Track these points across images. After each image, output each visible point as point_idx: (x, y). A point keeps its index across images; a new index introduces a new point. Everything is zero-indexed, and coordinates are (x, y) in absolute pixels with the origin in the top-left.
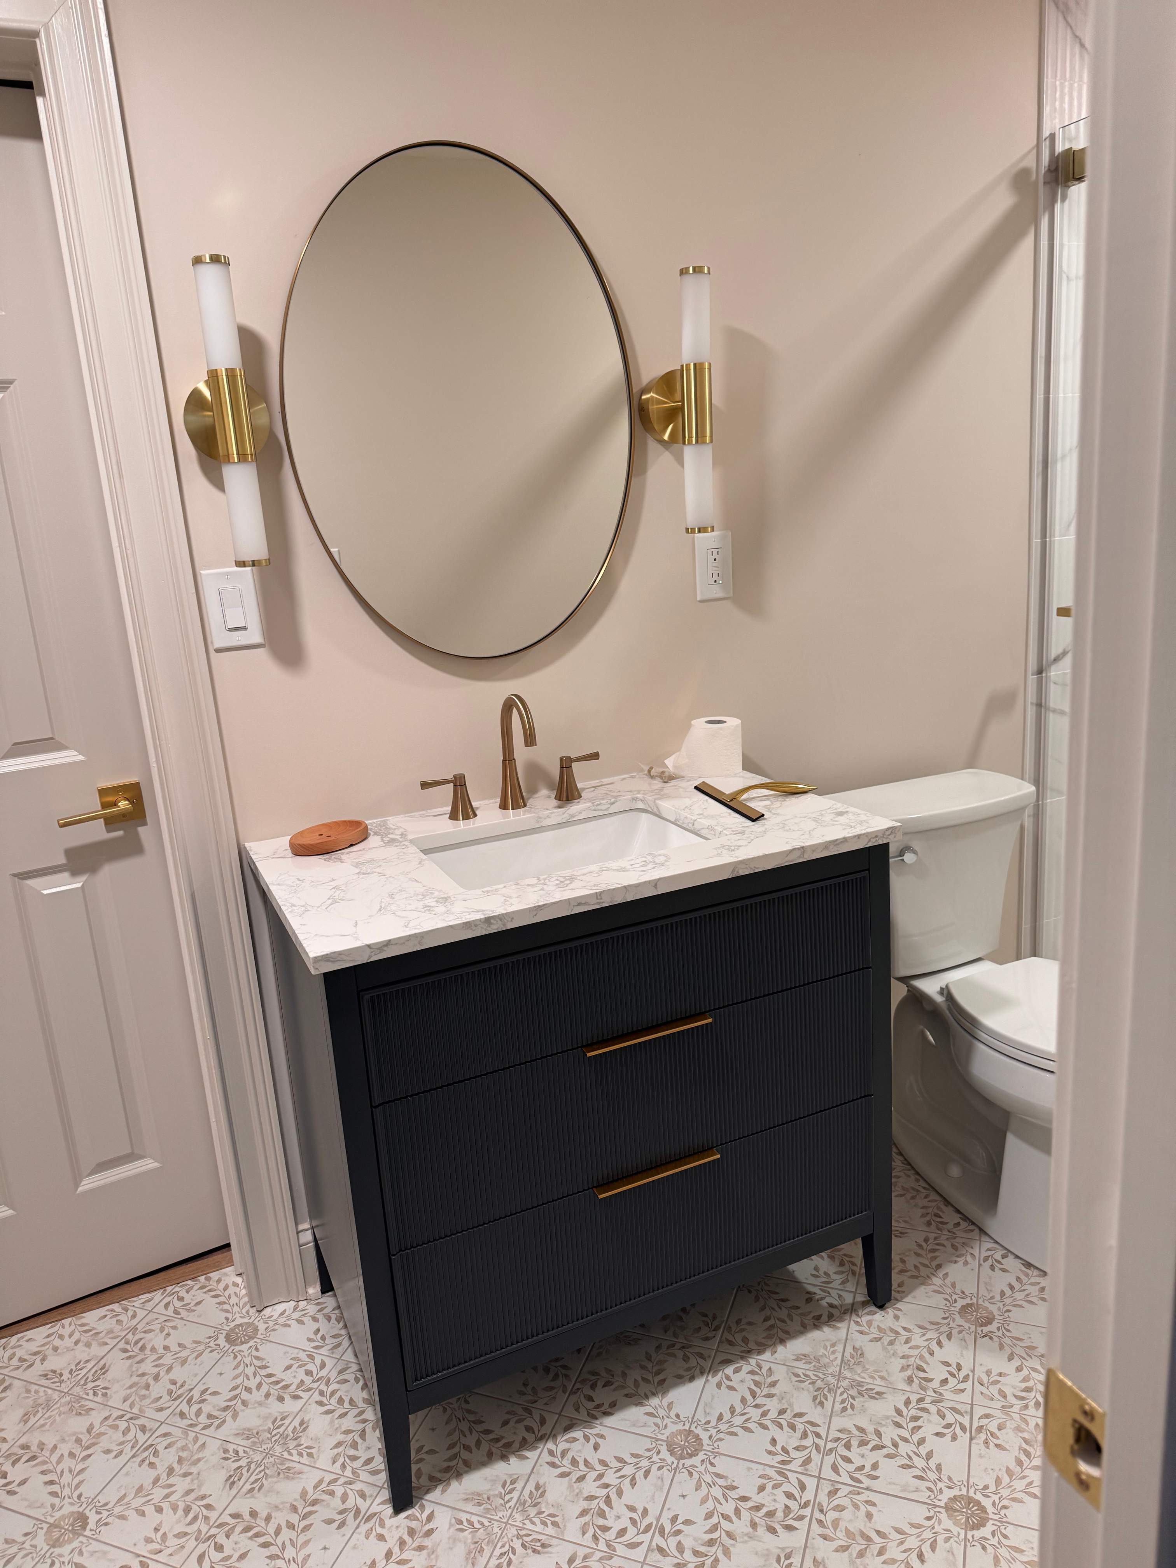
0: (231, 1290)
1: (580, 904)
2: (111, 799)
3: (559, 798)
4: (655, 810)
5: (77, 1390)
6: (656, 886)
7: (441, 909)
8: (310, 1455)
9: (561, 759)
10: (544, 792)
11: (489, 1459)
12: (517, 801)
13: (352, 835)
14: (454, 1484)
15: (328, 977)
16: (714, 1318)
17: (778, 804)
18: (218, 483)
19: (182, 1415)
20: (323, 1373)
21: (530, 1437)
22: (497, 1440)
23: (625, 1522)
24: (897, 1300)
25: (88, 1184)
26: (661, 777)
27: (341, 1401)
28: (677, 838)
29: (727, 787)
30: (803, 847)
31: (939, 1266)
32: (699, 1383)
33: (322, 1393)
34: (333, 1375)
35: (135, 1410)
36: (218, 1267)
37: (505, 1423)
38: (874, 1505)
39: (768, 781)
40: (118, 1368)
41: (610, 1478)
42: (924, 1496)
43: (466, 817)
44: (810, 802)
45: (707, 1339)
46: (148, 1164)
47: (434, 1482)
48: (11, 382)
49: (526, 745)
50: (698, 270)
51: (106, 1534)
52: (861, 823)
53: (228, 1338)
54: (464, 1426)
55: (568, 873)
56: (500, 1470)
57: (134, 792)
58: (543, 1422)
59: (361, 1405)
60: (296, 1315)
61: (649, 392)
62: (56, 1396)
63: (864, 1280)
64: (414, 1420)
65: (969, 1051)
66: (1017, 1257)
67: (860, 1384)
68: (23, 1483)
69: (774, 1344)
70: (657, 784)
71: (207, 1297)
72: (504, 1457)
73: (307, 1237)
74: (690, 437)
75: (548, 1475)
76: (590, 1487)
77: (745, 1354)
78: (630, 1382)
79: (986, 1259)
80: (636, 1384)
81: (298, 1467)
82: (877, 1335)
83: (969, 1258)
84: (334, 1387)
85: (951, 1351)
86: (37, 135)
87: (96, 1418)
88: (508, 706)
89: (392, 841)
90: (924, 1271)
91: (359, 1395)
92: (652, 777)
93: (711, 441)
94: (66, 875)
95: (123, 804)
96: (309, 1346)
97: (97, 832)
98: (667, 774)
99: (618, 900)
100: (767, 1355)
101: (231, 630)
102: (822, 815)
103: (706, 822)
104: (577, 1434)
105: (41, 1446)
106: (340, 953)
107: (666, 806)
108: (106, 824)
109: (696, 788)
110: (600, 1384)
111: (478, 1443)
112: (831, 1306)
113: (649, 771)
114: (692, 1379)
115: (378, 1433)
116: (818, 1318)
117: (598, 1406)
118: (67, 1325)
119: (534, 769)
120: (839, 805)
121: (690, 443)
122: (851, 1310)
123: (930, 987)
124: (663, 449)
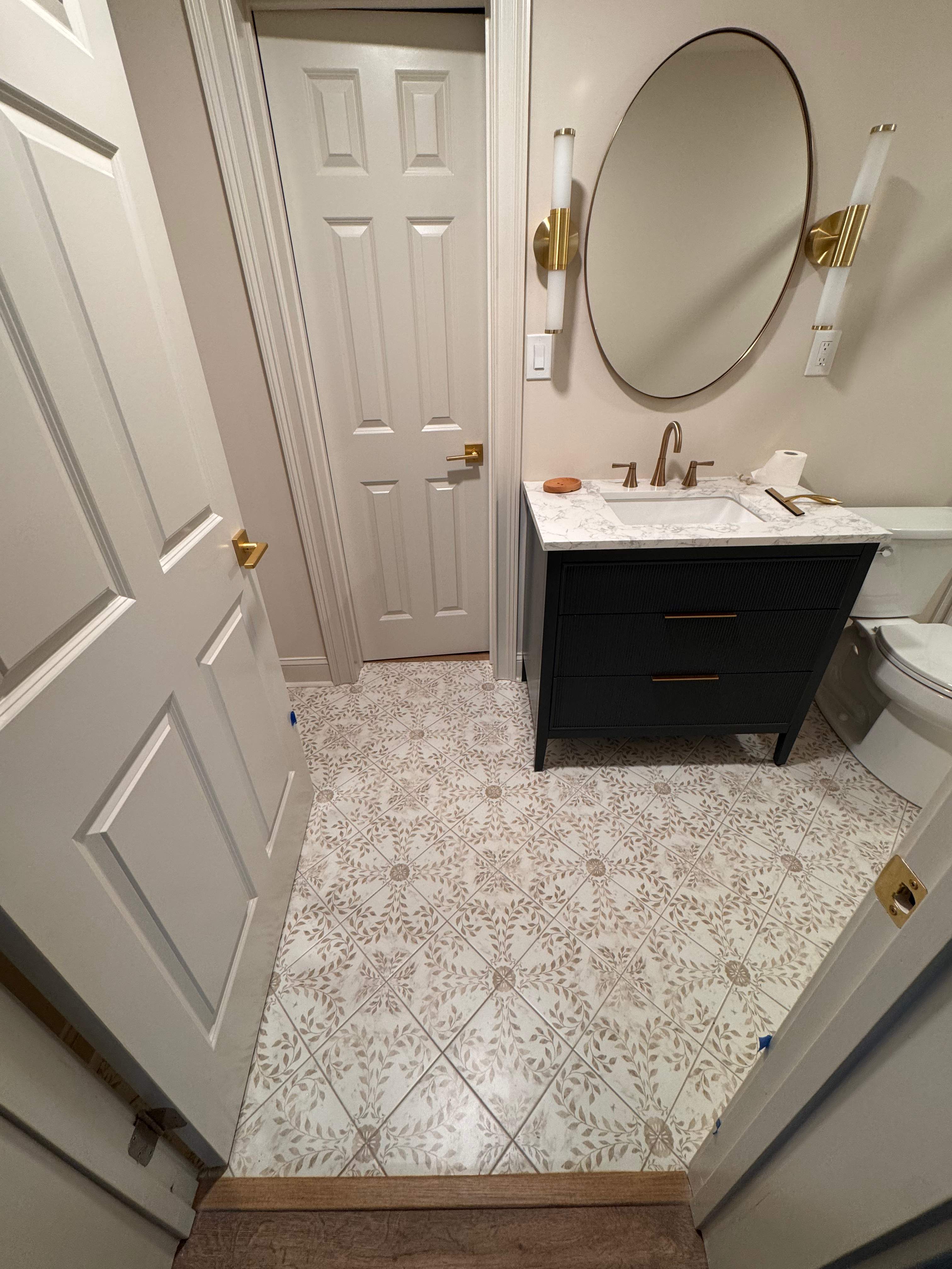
0: (487, 669)
1: (682, 543)
2: (470, 450)
3: (684, 484)
4: (738, 499)
5: (426, 688)
6: (727, 542)
7: (609, 532)
8: (506, 739)
9: (691, 462)
10: (677, 479)
11: (576, 765)
12: (661, 482)
13: (573, 486)
14: (560, 769)
15: (550, 553)
16: (692, 743)
17: (815, 508)
18: (544, 282)
19: (462, 709)
20: (517, 711)
21: (595, 762)
22: (581, 759)
23: (628, 808)
24: (788, 765)
25: (440, 614)
26: (746, 481)
27: (522, 724)
28: (746, 518)
29: (786, 493)
30: (823, 536)
31: (817, 757)
32: (676, 767)
33: (515, 718)
34: (520, 713)
35: (446, 702)
36: (483, 659)
37: (586, 754)
38: (745, 843)
39: (813, 493)
40: (442, 685)
41: (626, 789)
42: (772, 849)
43: (632, 486)
44: (837, 511)
45: (685, 751)
46: (463, 612)
47: (552, 765)
48: (452, 218)
49: (675, 452)
50: (887, 128)
51: (429, 741)
52: (866, 528)
53: (483, 686)
54: (569, 749)
55: (679, 525)
56: (580, 770)
57: (479, 449)
58: (602, 759)
59: (530, 728)
60: (510, 686)
61: (817, 228)
62: (419, 688)
63: (774, 751)
64: (549, 741)
65: (880, 663)
66: (864, 766)
67: (755, 793)
68: (404, 714)
69: (717, 763)
70: (743, 484)
71: (478, 669)
72: (583, 766)
73: (520, 658)
74: (837, 262)
75: (599, 779)
76: (616, 789)
77: (702, 763)
78: (644, 756)
79: (845, 762)
80: (647, 758)
81: (501, 742)
82: (772, 776)
83: (835, 759)
84: (520, 717)
85: (809, 796)
86: (482, 50)
87: (432, 700)
88: (670, 428)
89: (592, 492)
90: (807, 757)
91: (530, 724)
92: (741, 481)
93: (851, 265)
94: (447, 483)
95: (474, 454)
96: (513, 700)
97: (461, 465)
98: (750, 480)
99: (704, 545)
100: (712, 767)
101: (537, 369)
102: (842, 519)
103: (767, 512)
104: (616, 768)
105: (412, 704)
106: (557, 543)
107: (745, 499)
108: (466, 462)
109: (766, 491)
110: (631, 753)
111: (573, 757)
112: (752, 757)
113: (740, 477)
114: (673, 764)
115: (534, 740)
116: (744, 759)
117: (628, 761)
118: (426, 664)
119: (675, 467)
120: (855, 515)
121: (835, 265)
122: (763, 761)
123: (869, 626)
124: (814, 269)
